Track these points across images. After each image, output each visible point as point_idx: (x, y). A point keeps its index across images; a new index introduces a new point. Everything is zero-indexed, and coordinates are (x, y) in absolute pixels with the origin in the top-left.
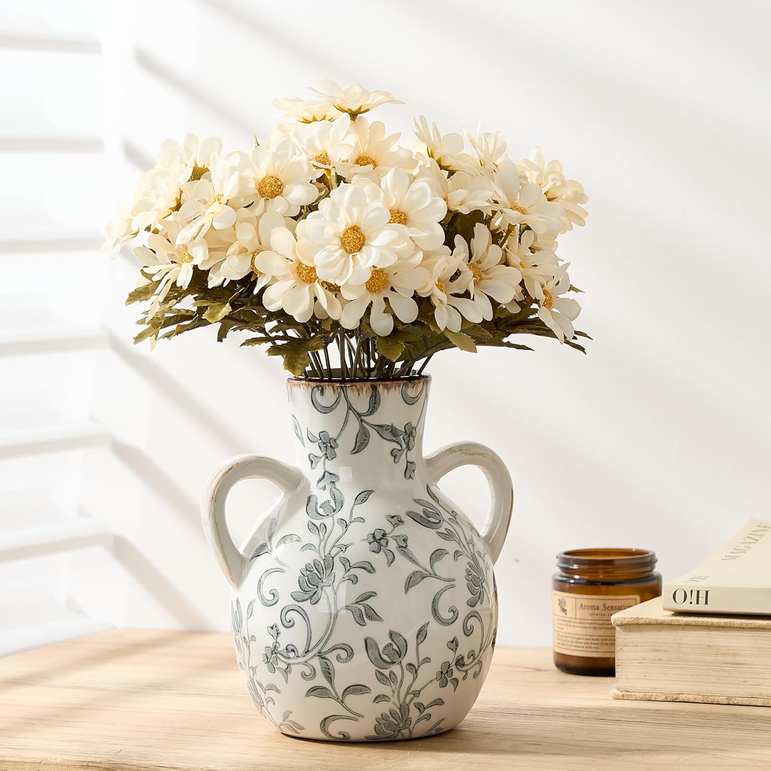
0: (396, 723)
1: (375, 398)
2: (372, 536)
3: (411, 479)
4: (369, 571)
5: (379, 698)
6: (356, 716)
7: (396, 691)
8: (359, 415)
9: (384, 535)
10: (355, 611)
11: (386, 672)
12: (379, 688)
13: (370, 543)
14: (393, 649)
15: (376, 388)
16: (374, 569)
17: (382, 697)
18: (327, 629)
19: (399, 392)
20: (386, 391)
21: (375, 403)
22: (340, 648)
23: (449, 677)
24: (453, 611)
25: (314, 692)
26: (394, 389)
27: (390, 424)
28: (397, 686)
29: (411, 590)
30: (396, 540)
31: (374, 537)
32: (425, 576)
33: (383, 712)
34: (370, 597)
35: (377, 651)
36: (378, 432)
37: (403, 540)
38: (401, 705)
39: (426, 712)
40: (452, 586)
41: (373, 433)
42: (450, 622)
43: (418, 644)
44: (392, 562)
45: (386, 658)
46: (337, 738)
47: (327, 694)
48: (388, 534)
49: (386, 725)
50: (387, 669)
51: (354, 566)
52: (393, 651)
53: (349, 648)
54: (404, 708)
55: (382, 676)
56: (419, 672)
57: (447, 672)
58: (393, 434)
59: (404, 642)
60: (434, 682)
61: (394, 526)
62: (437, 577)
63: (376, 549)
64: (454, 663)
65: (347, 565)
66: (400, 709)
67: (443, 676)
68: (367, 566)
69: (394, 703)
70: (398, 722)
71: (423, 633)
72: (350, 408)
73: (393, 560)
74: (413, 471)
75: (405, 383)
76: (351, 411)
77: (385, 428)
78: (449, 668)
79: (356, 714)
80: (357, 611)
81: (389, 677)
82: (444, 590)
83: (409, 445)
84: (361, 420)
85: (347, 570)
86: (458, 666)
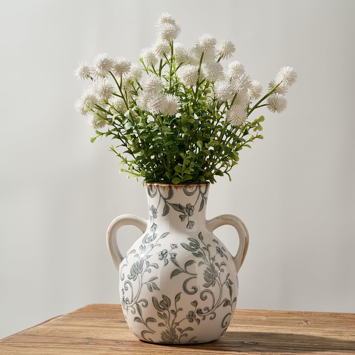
0: (170, 336)
1: (171, 192)
2: (161, 252)
3: (190, 229)
4: (156, 268)
5: (160, 324)
6: (153, 332)
7: (167, 322)
8: (165, 199)
9: (166, 252)
10: (149, 285)
11: (162, 313)
12: (160, 320)
13: (159, 255)
14: (164, 303)
15: (171, 187)
16: (158, 267)
17: (161, 324)
18: (138, 292)
19: (183, 190)
20: (176, 189)
21: (171, 194)
22: (143, 301)
23: (194, 318)
24: (194, 288)
25: (136, 319)
26: (180, 188)
27: (179, 204)
28: (168, 320)
29: (174, 277)
30: (171, 255)
31: (162, 253)
32: (181, 271)
33: (163, 331)
34: (155, 279)
35: (157, 303)
36: (173, 207)
37: (174, 255)
38: (171, 329)
39: (184, 332)
40: (195, 277)
41: (171, 207)
42: (192, 293)
43: (176, 302)
44: (166, 264)
45: (161, 306)
46: (149, 341)
47: (140, 321)
48: (169, 252)
49: (166, 337)
50: (162, 312)
51: (150, 265)
52: (164, 304)
53: (146, 301)
54: (173, 330)
55: (160, 315)
56: (177, 314)
57: (192, 316)
58: (180, 208)
59: (169, 300)
60: (185, 320)
61: (172, 249)
62: (187, 272)
63: (161, 258)
64: (196, 312)
65: (148, 264)
66: (171, 330)
67: (190, 317)
68: (156, 266)
69: (167, 327)
70: (171, 336)
71: (178, 297)
72: (161, 196)
73: (167, 264)
74: (192, 225)
75: (185, 186)
76: (161, 197)
77: (176, 205)
78: (193, 314)
79: (152, 331)
80: (150, 285)
81: (163, 315)
82: (190, 279)
83: (189, 214)
84: (165, 201)
85: (148, 267)
86: (198, 313)
